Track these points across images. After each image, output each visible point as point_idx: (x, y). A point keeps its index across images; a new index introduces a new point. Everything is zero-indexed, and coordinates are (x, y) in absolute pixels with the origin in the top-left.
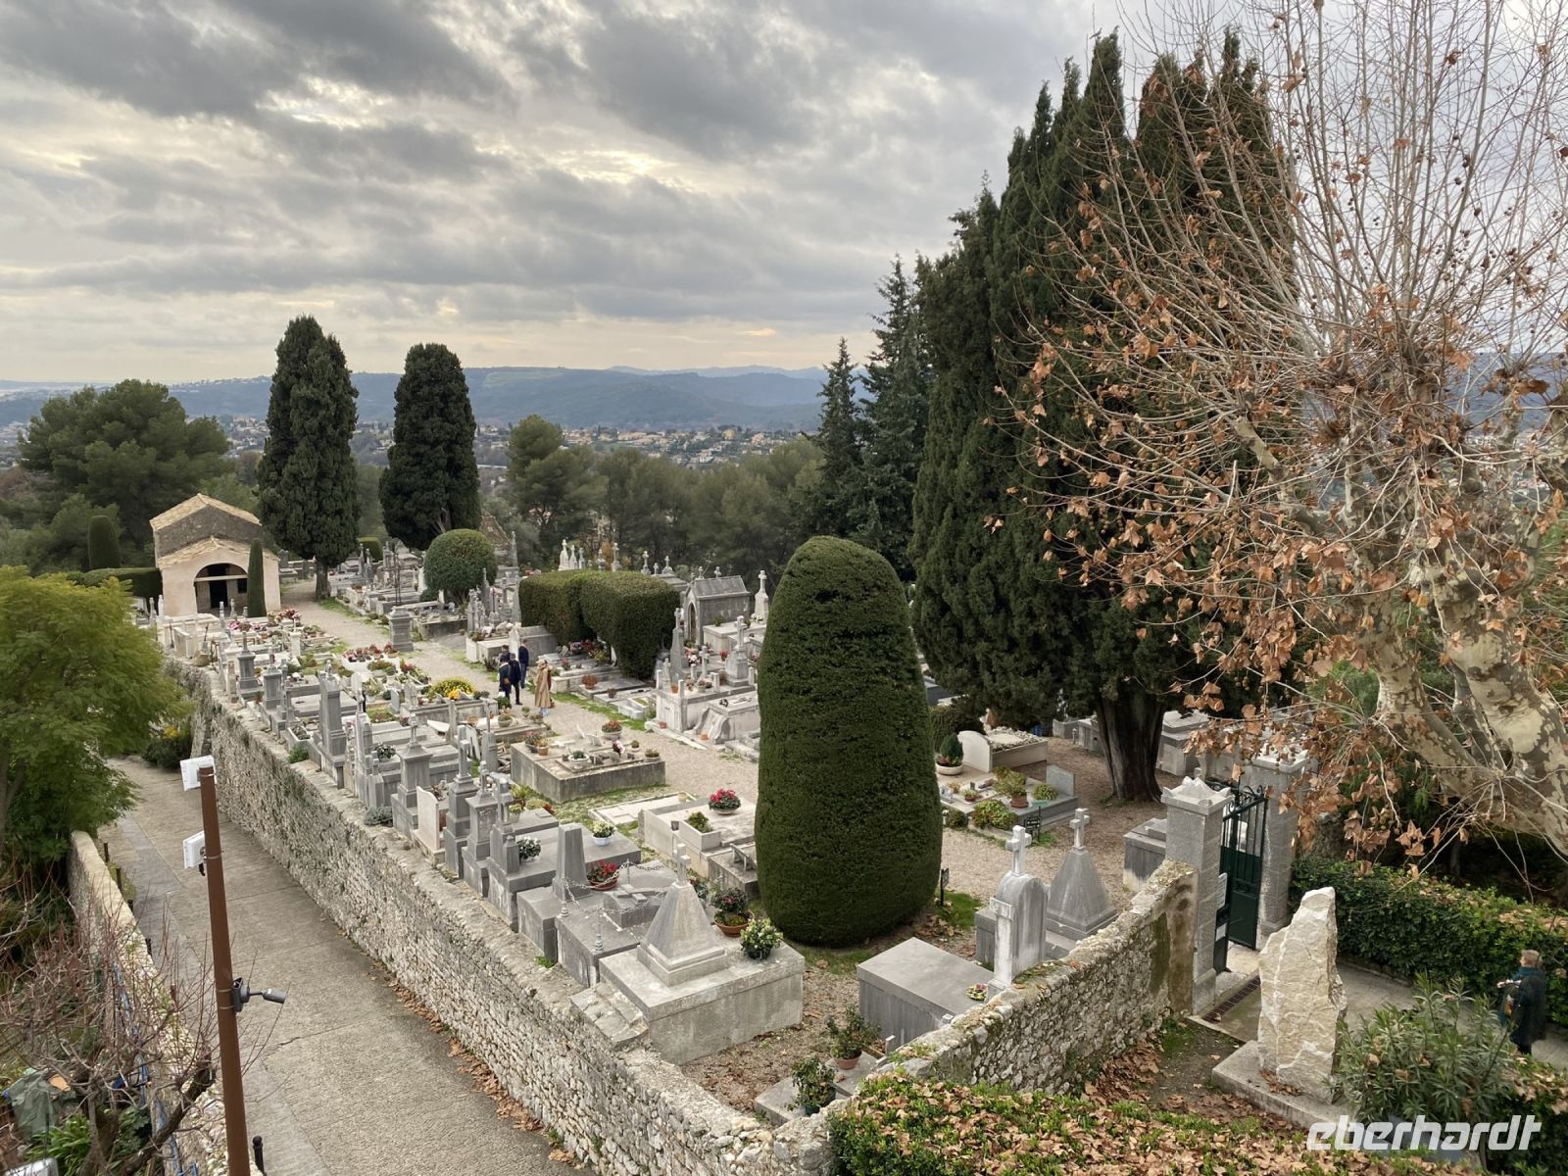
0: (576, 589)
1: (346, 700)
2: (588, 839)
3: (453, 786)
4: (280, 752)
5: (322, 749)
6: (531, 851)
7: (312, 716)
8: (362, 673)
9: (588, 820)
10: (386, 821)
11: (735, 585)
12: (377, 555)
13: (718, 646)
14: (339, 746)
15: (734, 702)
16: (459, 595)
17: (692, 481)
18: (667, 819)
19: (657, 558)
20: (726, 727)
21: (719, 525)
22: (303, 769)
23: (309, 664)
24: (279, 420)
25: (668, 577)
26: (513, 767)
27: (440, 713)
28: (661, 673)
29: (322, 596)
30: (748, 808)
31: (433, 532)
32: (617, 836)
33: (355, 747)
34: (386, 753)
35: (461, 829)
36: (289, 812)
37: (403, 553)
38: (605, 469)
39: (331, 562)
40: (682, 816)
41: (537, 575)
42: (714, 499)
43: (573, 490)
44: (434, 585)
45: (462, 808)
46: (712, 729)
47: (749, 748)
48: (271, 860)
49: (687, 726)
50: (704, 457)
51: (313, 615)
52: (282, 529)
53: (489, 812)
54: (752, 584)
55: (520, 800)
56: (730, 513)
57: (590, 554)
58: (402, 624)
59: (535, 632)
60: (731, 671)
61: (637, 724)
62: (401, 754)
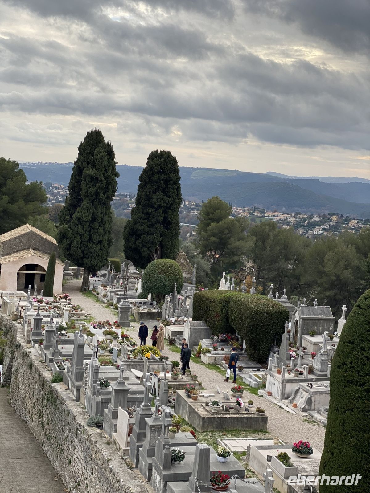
0: (227, 301)
1: (88, 350)
2: (214, 456)
3: (139, 410)
4: (48, 375)
5: (70, 376)
6: (178, 457)
7: (68, 357)
8: (99, 335)
9: (216, 445)
10: (99, 425)
11: (326, 312)
12: (117, 269)
13: (311, 349)
14: (80, 376)
15: (316, 386)
16: (159, 298)
17: (307, 245)
18: (265, 453)
19: (279, 289)
20: (309, 401)
21: (321, 273)
22: (58, 387)
23: (71, 327)
24: (75, 187)
25: (284, 302)
26: (176, 404)
27: (139, 366)
28: (272, 361)
29: (85, 289)
30: (317, 455)
31: (150, 259)
32: (232, 458)
33: (88, 378)
34: (105, 384)
35: (141, 437)
36: (47, 412)
37: (132, 270)
38: (254, 233)
39: (92, 271)
40: (274, 453)
41: (206, 292)
42: (320, 257)
43: (234, 243)
44: (146, 290)
45: (142, 424)
46: (301, 401)
47: (323, 418)
48: (34, 439)
49: (285, 396)
50: (317, 231)
51: (78, 299)
52: (68, 248)
53: (157, 429)
54: (337, 313)
55: (177, 426)
56: (329, 267)
57: (239, 283)
58: (125, 311)
59: (200, 325)
60: (317, 366)
61: (254, 391)
62: (113, 386)
